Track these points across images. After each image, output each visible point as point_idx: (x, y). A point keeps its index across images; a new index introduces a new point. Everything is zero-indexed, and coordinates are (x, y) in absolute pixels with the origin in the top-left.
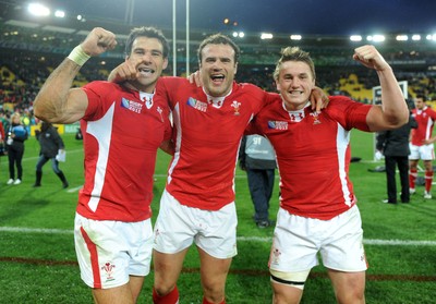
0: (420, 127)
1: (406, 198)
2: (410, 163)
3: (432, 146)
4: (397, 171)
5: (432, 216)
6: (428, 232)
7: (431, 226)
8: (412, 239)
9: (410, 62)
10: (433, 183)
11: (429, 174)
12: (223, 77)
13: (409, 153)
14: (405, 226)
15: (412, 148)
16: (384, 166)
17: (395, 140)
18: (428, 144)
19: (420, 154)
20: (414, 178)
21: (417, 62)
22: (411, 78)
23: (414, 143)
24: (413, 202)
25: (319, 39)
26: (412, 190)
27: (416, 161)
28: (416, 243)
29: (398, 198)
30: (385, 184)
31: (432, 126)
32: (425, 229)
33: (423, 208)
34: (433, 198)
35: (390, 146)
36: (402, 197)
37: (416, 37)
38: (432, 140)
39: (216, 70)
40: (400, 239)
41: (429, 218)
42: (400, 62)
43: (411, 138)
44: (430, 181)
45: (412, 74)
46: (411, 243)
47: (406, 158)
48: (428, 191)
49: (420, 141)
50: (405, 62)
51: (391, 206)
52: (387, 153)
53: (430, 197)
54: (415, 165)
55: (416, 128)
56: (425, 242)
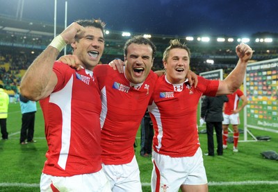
0: (230, 101)
1: (220, 152)
2: (223, 127)
3: (237, 115)
4: (215, 133)
5: (238, 164)
6: (235, 175)
7: (237, 172)
8: (224, 181)
9: (226, 57)
10: (239, 141)
11: (236, 134)
12: (143, 70)
13: (223, 120)
14: (219, 172)
15: (225, 116)
16: (206, 129)
17: (213, 110)
18: (235, 113)
19: (230, 120)
20: (226, 137)
21: (231, 57)
22: (226, 68)
23: (226, 113)
24: (225, 154)
25: (164, 38)
26: (224, 146)
27: (227, 125)
28: (227, 184)
29: (215, 152)
30: (206, 142)
31: (238, 101)
32: (233, 173)
33: (232, 158)
34: (239, 151)
35: (210, 115)
36: (218, 151)
37: (231, 40)
38: (238, 110)
39: (138, 65)
40: (215, 181)
41: (236, 166)
42: (220, 57)
43: (224, 109)
44: (237, 140)
45: (227, 66)
46: (222, 183)
47: (221, 123)
48: (236, 146)
49: (230, 111)
50: (223, 57)
51: (210, 158)
52: (208, 119)
53: (237, 151)
54: (226, 129)
55: (227, 102)
56: (232, 183)
